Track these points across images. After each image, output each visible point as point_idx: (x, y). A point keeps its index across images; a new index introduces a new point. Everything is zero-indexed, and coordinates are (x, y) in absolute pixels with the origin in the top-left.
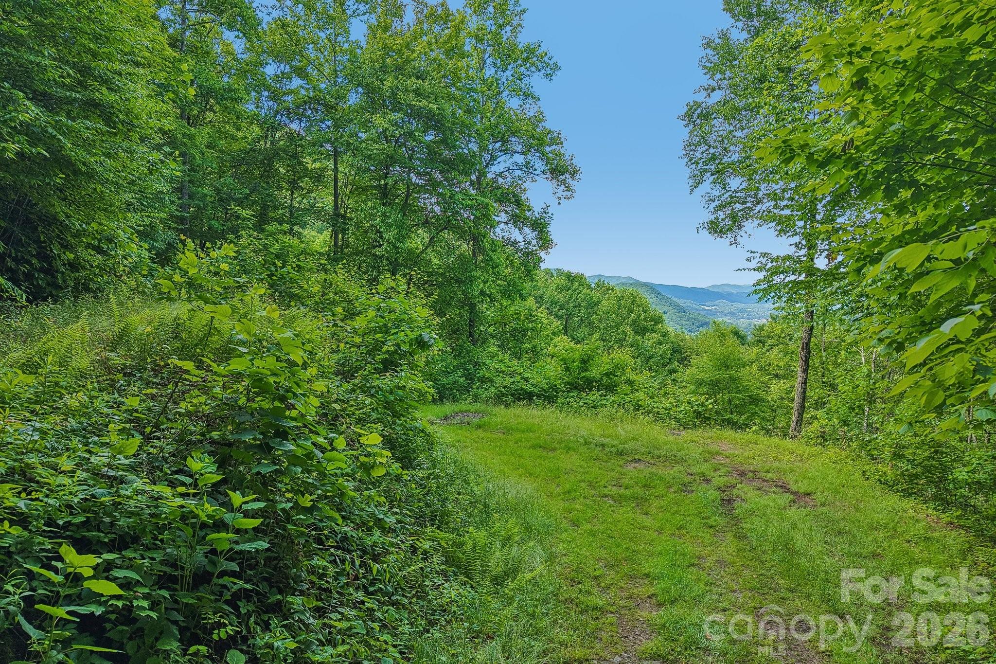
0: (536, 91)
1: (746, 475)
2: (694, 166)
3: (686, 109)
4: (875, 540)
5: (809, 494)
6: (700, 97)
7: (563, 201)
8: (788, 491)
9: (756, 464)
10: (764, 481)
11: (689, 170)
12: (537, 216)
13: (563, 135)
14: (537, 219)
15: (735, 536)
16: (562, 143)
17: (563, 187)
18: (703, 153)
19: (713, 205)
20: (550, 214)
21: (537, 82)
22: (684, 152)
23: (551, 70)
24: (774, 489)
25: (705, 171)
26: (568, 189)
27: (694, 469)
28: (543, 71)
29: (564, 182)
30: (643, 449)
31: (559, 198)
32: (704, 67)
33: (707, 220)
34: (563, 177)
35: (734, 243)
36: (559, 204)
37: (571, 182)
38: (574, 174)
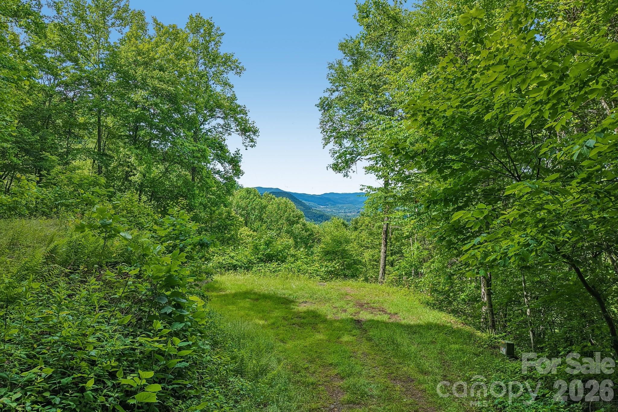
0: (231, 82)
1: (363, 306)
2: (325, 133)
3: (320, 100)
4: (431, 335)
5: (396, 314)
6: (327, 95)
7: (249, 148)
8: (386, 313)
9: (367, 299)
10: (373, 308)
11: (322, 135)
12: (233, 156)
13: (247, 109)
14: (232, 158)
15: (367, 339)
16: (247, 113)
17: (248, 139)
18: (330, 126)
19: (336, 155)
20: (240, 155)
21: (231, 77)
22: (320, 125)
23: (239, 70)
24: (380, 313)
25: (331, 136)
26: (252, 140)
27: (337, 305)
28: (235, 70)
29: (249, 136)
30: (307, 295)
31: (246, 146)
32: (329, 79)
33: (332, 163)
34: (248, 134)
35: (346, 175)
36: (246, 149)
37: (254, 137)
38: (255, 132)
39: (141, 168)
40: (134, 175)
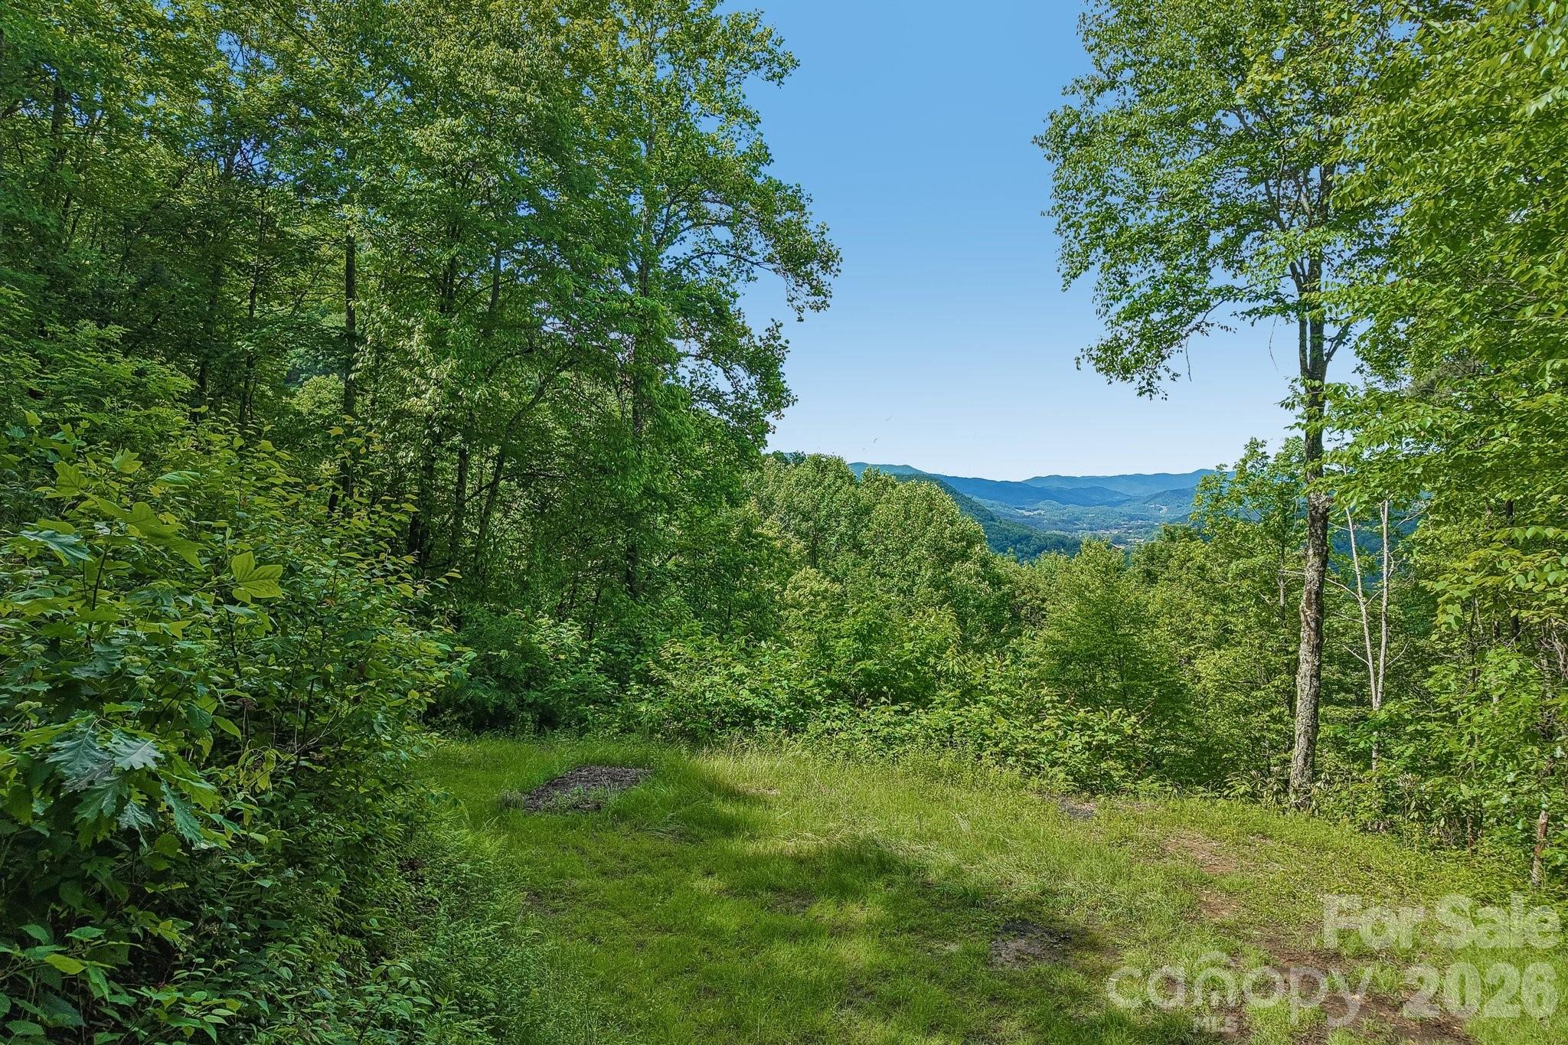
2: (1071, 233)
3: (1050, 124)
6: (1076, 102)
7: (808, 313)
11: (1062, 241)
12: (759, 344)
13: (805, 193)
16: (803, 208)
18: (1090, 204)
19: (1117, 308)
20: (782, 342)
22: (1054, 202)
26: (817, 291)
28: (765, 68)
29: (808, 277)
31: (800, 310)
33: (1097, 341)
35: (1148, 390)
36: (800, 320)
37: (822, 278)
38: (828, 261)
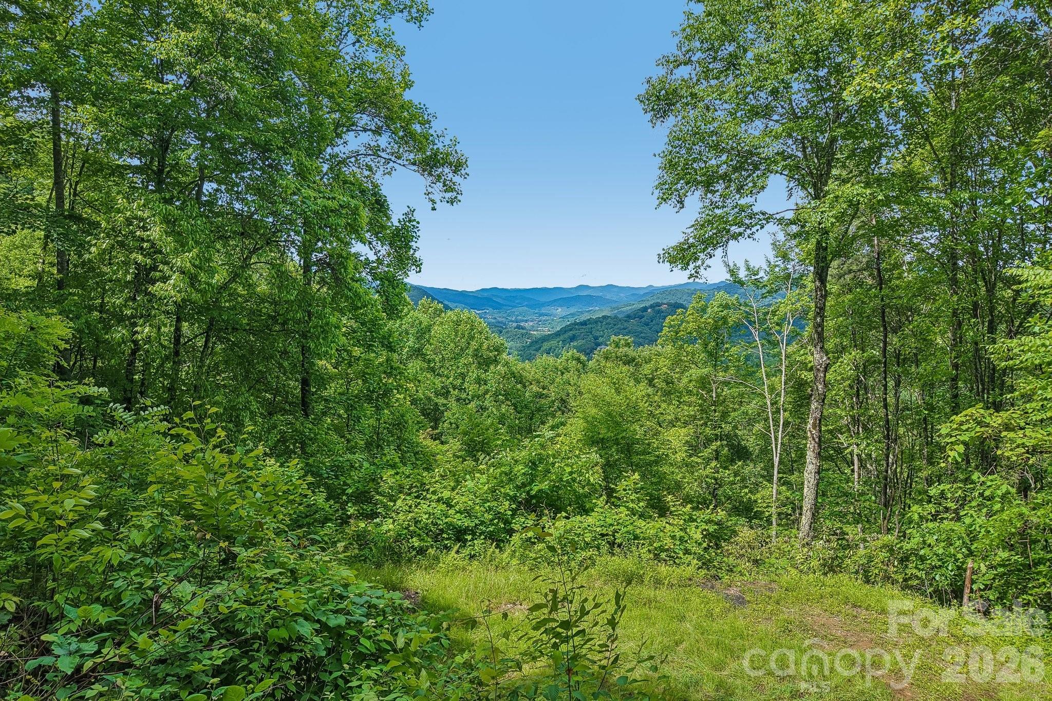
0: (399, 40)
7: (441, 205)
12: (398, 224)
14: (397, 229)
20: (415, 223)
21: (397, 27)
23: (416, 12)
28: (406, 13)
29: (441, 178)
31: (433, 202)
36: (434, 209)
39: (185, 260)
40: (165, 279)
